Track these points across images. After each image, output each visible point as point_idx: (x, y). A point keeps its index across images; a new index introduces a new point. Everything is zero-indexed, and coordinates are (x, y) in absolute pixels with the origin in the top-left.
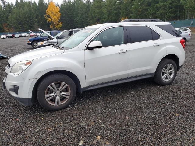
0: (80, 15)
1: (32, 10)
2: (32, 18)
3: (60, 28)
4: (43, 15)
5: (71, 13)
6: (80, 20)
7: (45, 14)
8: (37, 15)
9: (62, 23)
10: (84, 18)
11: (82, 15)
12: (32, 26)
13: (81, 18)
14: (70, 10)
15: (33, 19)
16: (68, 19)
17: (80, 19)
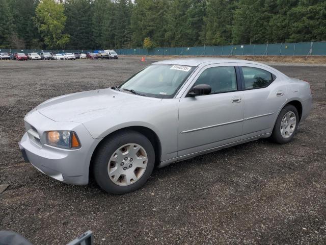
0: (107, 23)
1: (7, 5)
2: (6, 21)
3: (66, 44)
4: (29, 18)
5: (87, 18)
6: (107, 33)
7: (34, 15)
8: (16, 17)
9: (69, 36)
10: (116, 29)
11: (112, 23)
12: (6, 38)
13: (110, 29)
14: (85, 12)
15: (8, 23)
16: (81, 29)
17: (107, 30)
